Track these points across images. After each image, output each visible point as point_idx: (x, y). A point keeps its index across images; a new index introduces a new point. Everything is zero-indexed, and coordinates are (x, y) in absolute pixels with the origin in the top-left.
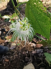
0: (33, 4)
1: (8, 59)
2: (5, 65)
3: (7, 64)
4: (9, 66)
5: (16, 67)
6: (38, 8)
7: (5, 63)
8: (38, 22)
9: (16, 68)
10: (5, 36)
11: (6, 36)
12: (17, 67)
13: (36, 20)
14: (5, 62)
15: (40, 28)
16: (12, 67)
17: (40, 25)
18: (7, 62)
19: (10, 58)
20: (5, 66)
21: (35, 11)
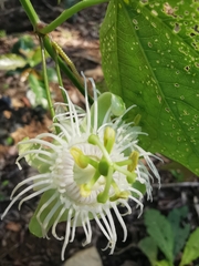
0: (154, 13)
1: (16, 222)
2: (4, 243)
3: (13, 239)
4: (19, 247)
5: (43, 250)
6: (188, 41)
7: (8, 234)
8: (177, 114)
9: (41, 254)
10: (9, 131)
11: (15, 130)
12: (46, 253)
13: (167, 102)
14: (7, 230)
16: (29, 250)
17: (184, 128)
18: (13, 232)
19: (23, 217)
20: (8, 246)
21: (165, 50)
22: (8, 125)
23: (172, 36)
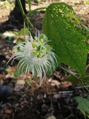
0: (57, 12)
1: (10, 109)
6: (66, 19)
7: (5, 116)
8: (65, 44)
10: (5, 68)
11: (8, 68)
13: (62, 40)
14: (5, 113)
15: (68, 55)
17: (68, 48)
18: (8, 114)
19: (13, 106)
21: (60, 23)
22: (5, 66)
23: (62, 18)
